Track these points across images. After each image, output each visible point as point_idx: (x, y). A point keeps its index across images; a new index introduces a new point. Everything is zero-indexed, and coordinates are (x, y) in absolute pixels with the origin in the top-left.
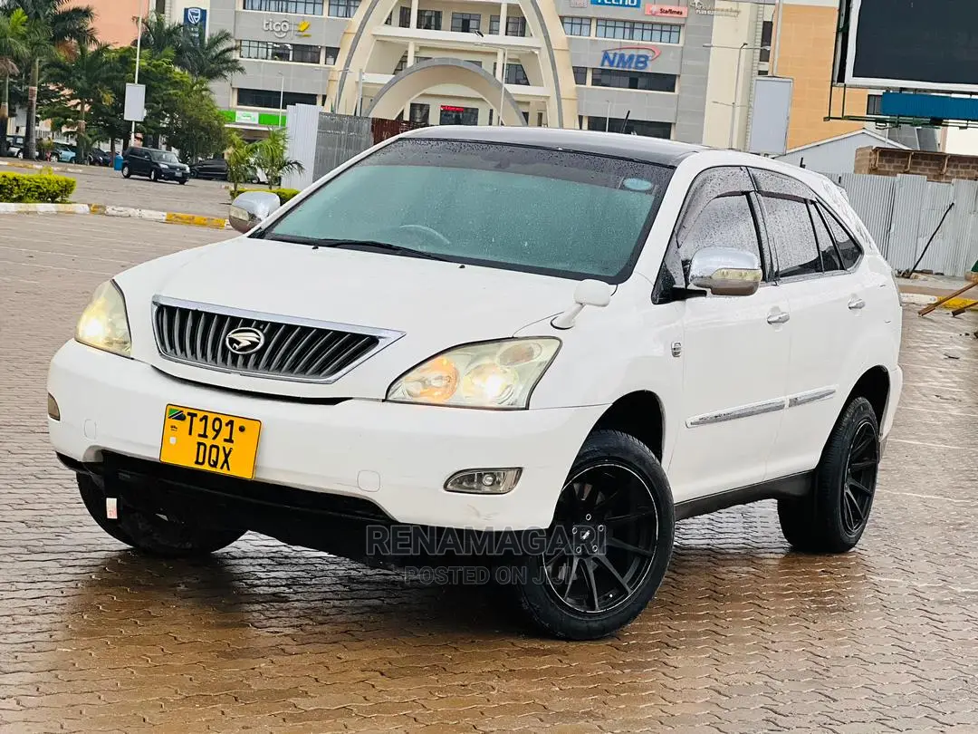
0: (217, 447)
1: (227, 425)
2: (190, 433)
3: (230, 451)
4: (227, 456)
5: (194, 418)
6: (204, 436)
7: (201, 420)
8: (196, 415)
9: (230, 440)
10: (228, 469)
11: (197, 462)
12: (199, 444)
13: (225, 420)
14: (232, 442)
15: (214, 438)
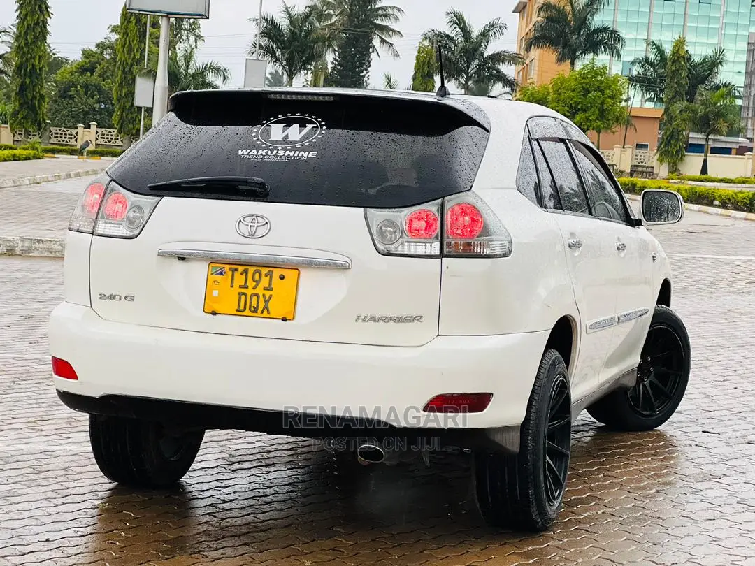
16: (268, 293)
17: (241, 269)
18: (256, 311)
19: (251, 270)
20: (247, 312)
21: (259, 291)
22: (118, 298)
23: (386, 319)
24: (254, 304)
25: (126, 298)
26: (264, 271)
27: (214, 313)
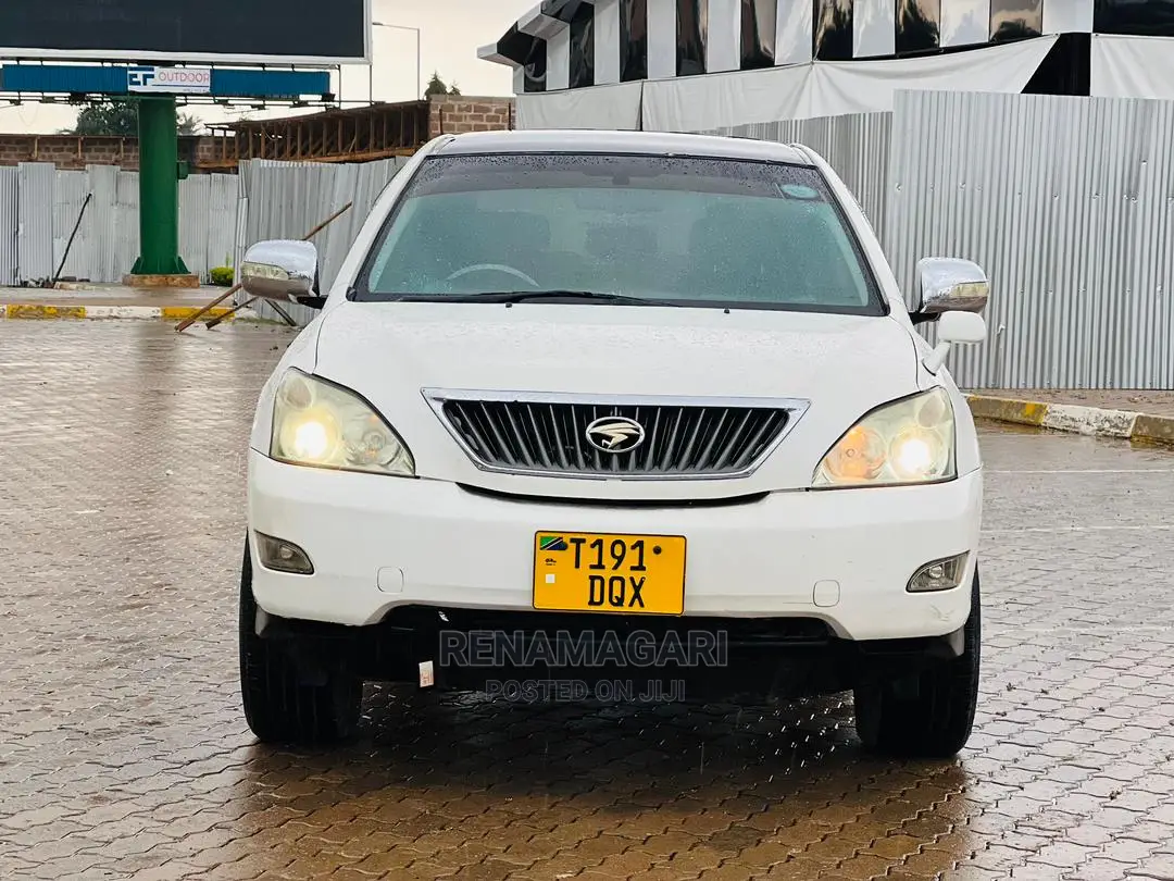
0: (621, 579)
1: (633, 547)
2: (577, 566)
3: (642, 582)
4: (637, 589)
5: (581, 545)
6: (600, 566)
7: (593, 546)
8: (584, 541)
9: (641, 567)
10: (642, 605)
11: (592, 602)
12: (592, 578)
13: (629, 542)
14: (644, 569)
15: (615, 568)
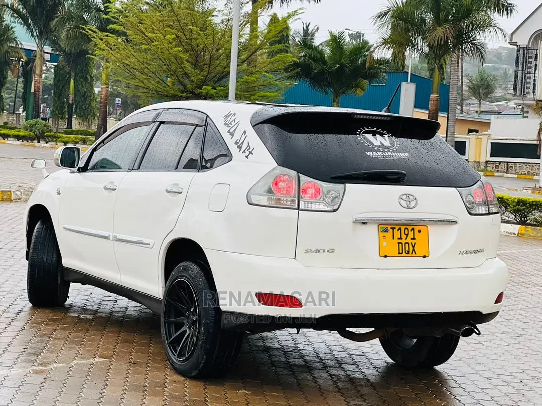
16: (413, 242)
17: (397, 227)
18: (408, 253)
19: (403, 228)
20: (404, 254)
21: (409, 240)
22: (321, 251)
23: (471, 252)
24: (407, 249)
25: (328, 251)
26: (410, 228)
27: (386, 256)
